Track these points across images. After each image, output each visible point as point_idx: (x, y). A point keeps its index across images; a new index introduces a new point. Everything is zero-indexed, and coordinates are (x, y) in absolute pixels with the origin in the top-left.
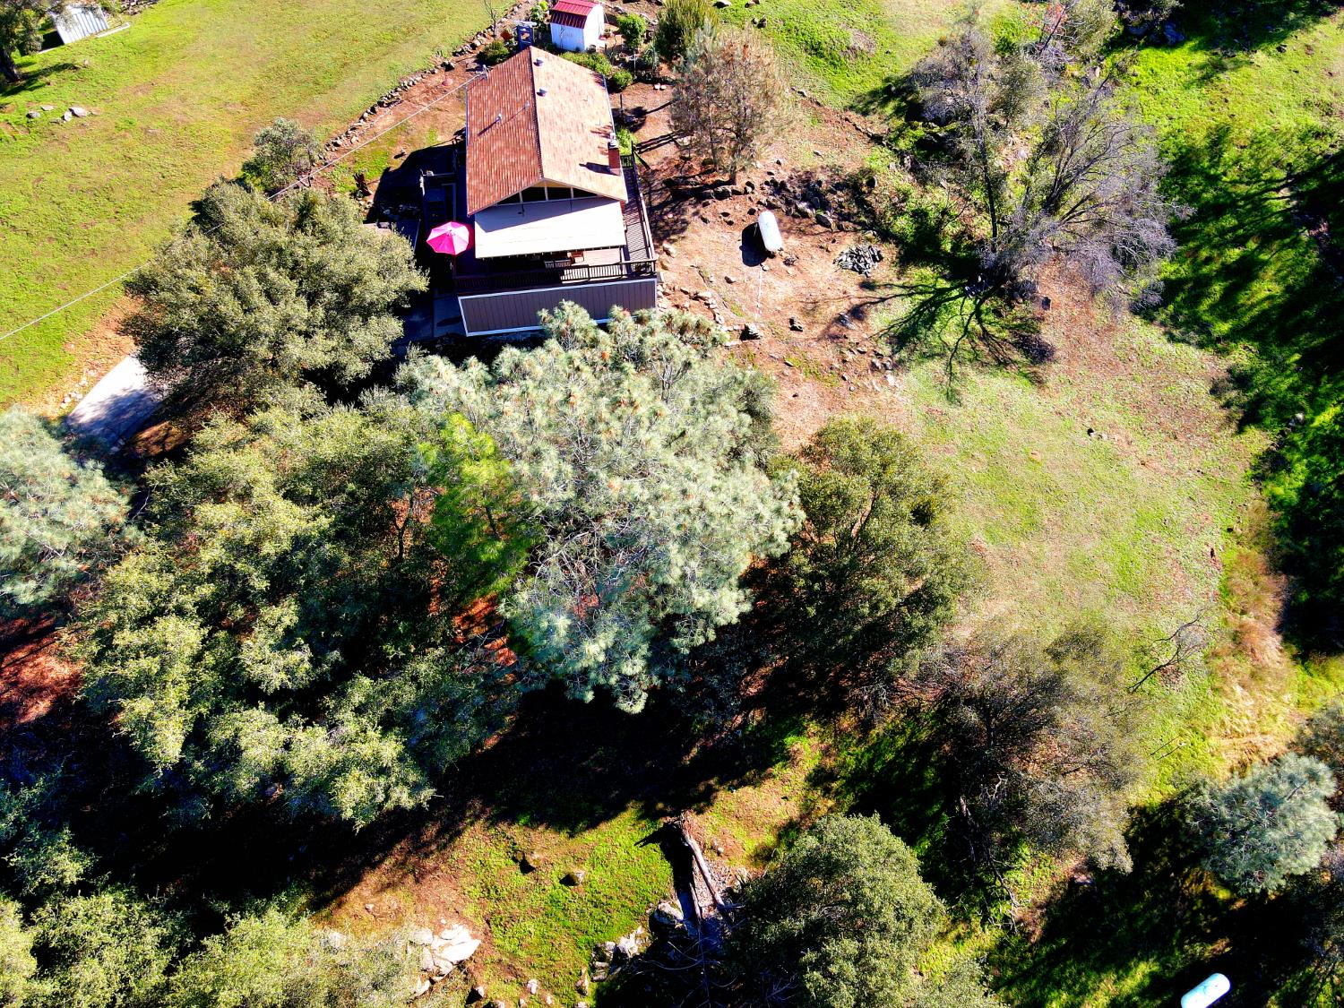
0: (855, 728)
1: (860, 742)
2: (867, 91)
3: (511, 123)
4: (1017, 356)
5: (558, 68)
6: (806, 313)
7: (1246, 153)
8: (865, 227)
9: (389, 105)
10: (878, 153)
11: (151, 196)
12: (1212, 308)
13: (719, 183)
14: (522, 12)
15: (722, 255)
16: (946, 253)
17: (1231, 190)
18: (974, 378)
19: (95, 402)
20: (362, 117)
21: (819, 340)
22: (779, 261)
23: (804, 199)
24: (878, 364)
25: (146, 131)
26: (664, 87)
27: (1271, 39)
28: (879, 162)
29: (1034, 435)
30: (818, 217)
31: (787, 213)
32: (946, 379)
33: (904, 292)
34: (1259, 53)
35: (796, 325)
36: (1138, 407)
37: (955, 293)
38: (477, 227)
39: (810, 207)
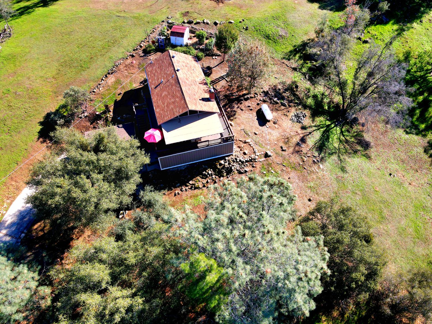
0: (339, 315)
1: (342, 321)
2: (288, 51)
3: (168, 84)
4: (359, 148)
5: (180, 57)
6: (286, 143)
7: (417, 60)
8: (298, 105)
9: (112, 73)
10: (296, 74)
11: (22, 121)
12: (417, 119)
13: (245, 95)
14: (157, 32)
15: (251, 124)
16: (326, 110)
17: (415, 74)
18: (348, 160)
19: (11, 214)
20: (102, 79)
21: (292, 154)
22: (271, 123)
23: (275, 97)
24: (316, 161)
25: (16, 93)
26: (216, 57)
27: (417, 18)
28: (297, 78)
29: (373, 180)
30: (281, 103)
31: (271, 103)
32: (339, 162)
33: (316, 128)
34: (414, 23)
35: (284, 149)
36: (403, 161)
37: (333, 126)
38: (163, 130)
39: (278, 100)
